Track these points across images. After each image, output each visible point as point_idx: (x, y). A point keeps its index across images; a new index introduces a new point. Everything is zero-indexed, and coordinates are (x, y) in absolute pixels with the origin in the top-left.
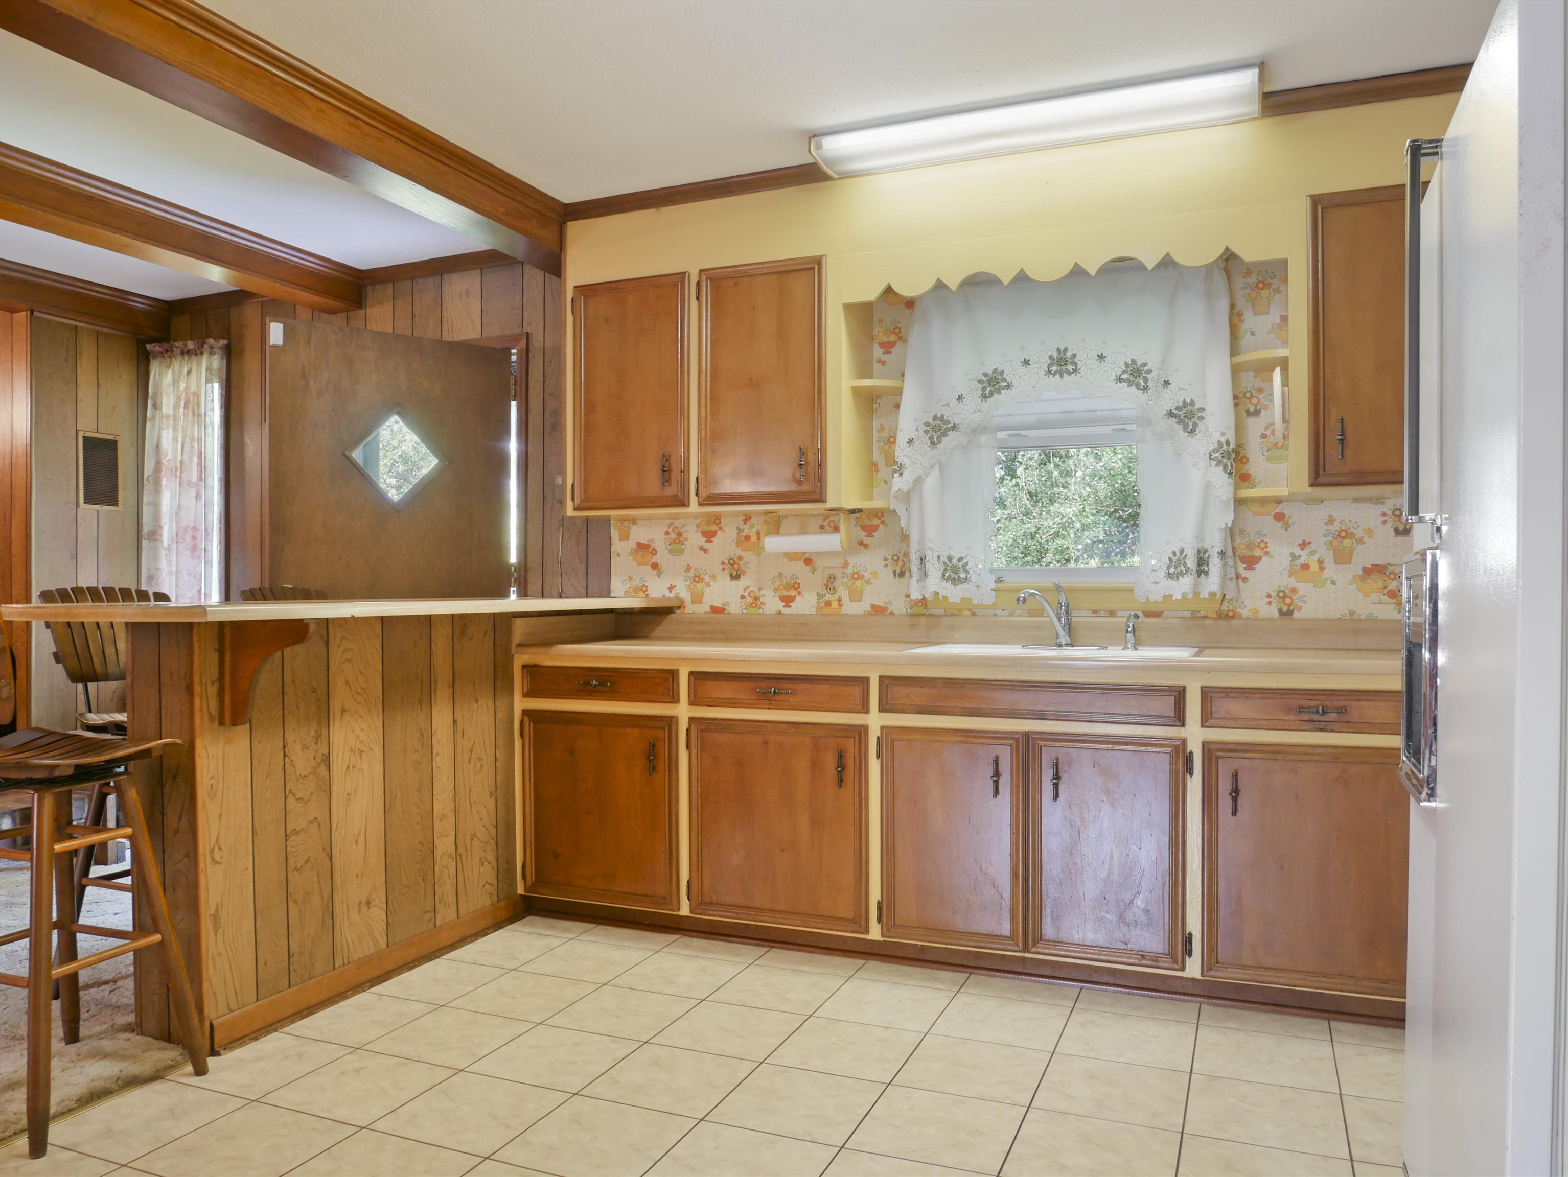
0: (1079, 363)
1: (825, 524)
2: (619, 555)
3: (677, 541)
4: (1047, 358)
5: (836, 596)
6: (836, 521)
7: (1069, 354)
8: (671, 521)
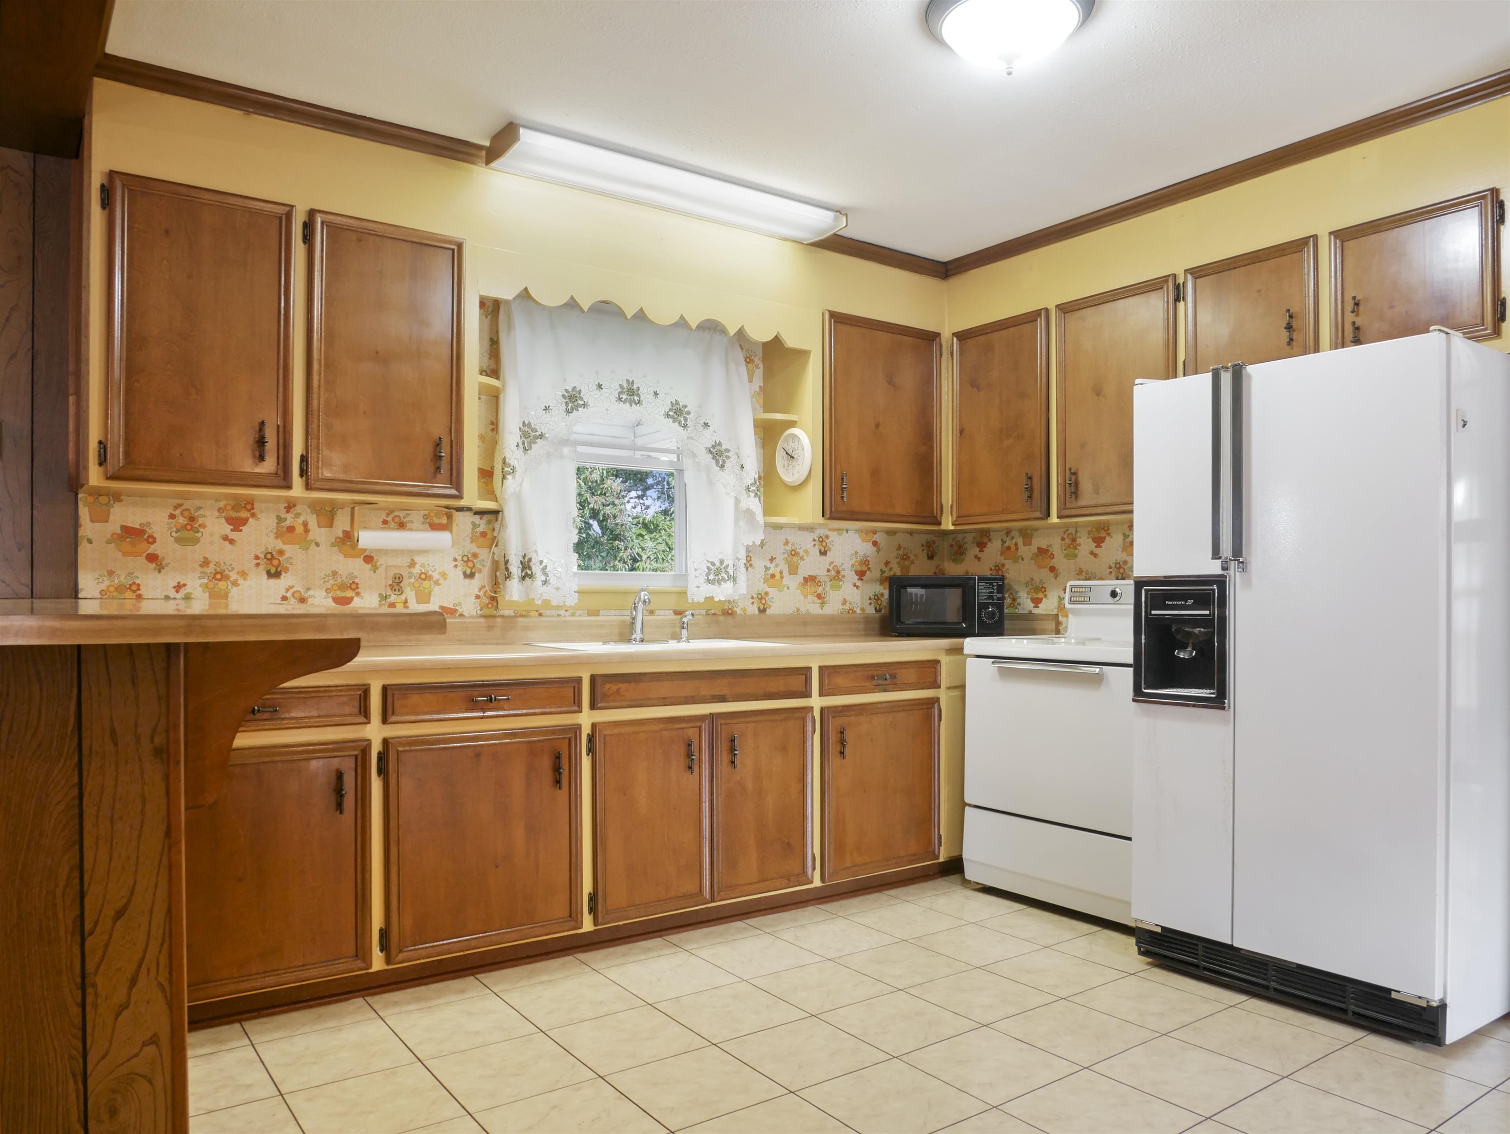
0: (641, 395)
1: (389, 519)
2: (90, 541)
3: (189, 527)
4: (618, 386)
5: (403, 597)
6: (402, 516)
7: (635, 387)
8: (179, 501)
